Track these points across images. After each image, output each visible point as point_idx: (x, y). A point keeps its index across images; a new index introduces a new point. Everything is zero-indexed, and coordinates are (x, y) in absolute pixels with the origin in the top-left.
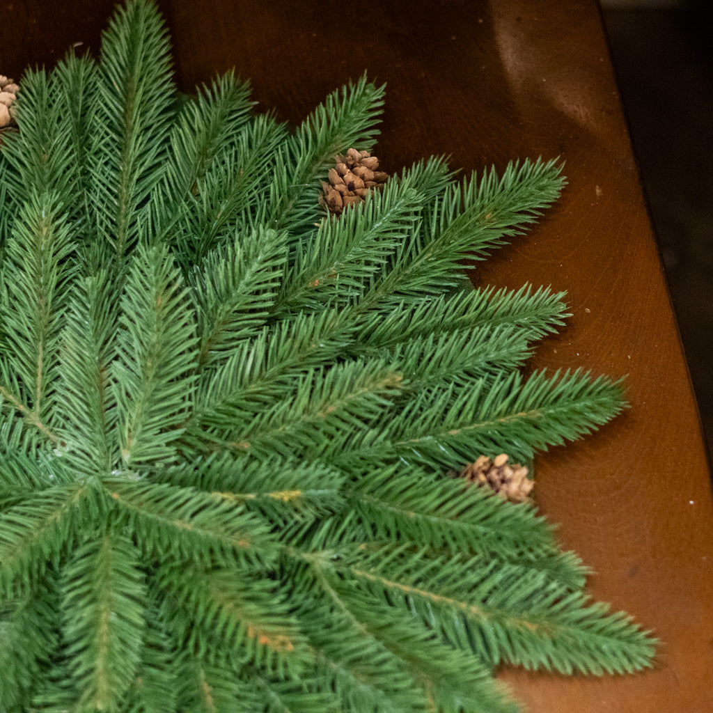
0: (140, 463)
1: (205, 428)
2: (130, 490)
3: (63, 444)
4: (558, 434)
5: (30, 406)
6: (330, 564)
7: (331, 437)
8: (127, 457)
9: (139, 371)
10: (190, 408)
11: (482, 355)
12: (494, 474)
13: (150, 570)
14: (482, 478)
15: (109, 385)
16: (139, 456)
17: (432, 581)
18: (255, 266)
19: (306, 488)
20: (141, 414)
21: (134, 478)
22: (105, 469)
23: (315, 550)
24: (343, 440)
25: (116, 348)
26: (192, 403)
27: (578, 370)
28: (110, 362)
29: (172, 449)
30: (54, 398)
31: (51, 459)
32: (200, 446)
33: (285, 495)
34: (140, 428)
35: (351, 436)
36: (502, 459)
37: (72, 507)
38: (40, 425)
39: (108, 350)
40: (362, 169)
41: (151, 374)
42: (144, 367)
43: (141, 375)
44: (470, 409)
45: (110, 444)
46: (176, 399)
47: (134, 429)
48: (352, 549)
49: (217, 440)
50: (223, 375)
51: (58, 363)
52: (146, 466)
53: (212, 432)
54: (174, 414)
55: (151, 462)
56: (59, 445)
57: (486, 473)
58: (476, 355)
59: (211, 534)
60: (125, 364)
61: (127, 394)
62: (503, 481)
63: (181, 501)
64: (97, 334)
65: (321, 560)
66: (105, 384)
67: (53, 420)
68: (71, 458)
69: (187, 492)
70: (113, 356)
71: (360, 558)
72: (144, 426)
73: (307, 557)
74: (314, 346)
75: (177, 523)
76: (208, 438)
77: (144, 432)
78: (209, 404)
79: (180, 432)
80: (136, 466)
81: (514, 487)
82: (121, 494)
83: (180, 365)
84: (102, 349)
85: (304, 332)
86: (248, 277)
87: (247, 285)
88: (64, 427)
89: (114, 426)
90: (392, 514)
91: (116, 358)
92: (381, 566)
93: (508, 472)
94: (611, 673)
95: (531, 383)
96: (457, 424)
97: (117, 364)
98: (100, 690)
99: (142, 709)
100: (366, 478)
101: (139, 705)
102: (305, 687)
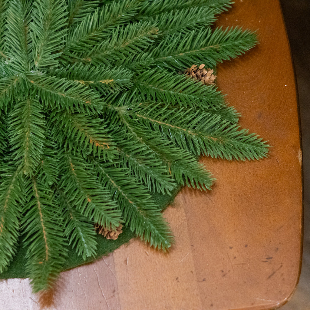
0: (43, 67)
1: (71, 52)
2: (38, 79)
3: (9, 59)
4: (227, 55)
6: (126, 112)
7: (127, 56)
8: (37, 64)
9: (42, 27)
10: (65, 43)
11: (194, 21)
12: (198, 72)
13: (47, 114)
14: (193, 74)
15: (29, 33)
16: (42, 64)
17: (171, 119)
19: (116, 78)
20: (43, 46)
21: (40, 74)
22: (27, 70)
23: (120, 106)
24: (132, 57)
25: (32, 16)
26: (66, 41)
27: (236, 27)
28: (30, 23)
29: (57, 62)
30: (4, 38)
31: (3, 65)
32: (69, 60)
33: (107, 82)
34: (43, 52)
35: (136, 56)
36: (202, 66)
37: (13, 87)
39: (29, 17)
41: (47, 28)
42: (44, 25)
43: (43, 28)
44: (189, 44)
45: (30, 59)
46: (59, 39)
47: (40, 52)
48: (136, 105)
49: (76, 57)
50: (79, 29)
51: (7, 23)
52: (45, 68)
53: (75, 54)
54: (58, 46)
55: (47, 67)
56: (7, 59)
57: (195, 72)
58: (192, 20)
59: (74, 98)
60: (36, 24)
61: (37, 37)
62: (202, 76)
63: (61, 84)
64: (23, 10)
65: (123, 110)
66: (27, 32)
67: (5, 48)
68: (12, 65)
69: (63, 80)
70: (31, 20)
71: (140, 109)
73: (116, 109)
74: (119, 16)
75: (59, 94)
76: (73, 56)
77: (45, 53)
78: (73, 42)
79: (60, 53)
80: (41, 69)
81: (207, 78)
82: (35, 81)
83: (60, 24)
84: (25, 17)
85: (115, 9)
88: (9, 51)
89: (31, 51)
90: (154, 90)
91: (32, 21)
92: (149, 112)
93: (205, 72)
94: (249, 159)
95: (216, 33)
96: (183, 51)
97: (32, 24)
98: (25, 166)
99: (44, 174)
100: (142, 74)
101: (42, 173)
102: (115, 165)
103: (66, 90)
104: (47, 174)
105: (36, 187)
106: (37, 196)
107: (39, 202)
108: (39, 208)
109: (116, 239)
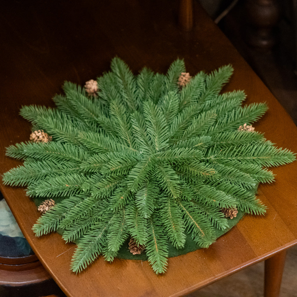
0: (161, 150)
3: (141, 151)
5: (129, 147)
6: (214, 158)
8: (157, 149)
12: (245, 128)
14: (242, 129)
16: (160, 148)
17: (239, 154)
18: (171, 101)
19: (203, 142)
20: (157, 139)
22: (153, 153)
23: (209, 156)
24: (207, 131)
25: (146, 125)
27: (254, 103)
28: (146, 129)
29: (168, 144)
30: (135, 142)
31: (140, 154)
33: (199, 145)
35: (209, 130)
36: (245, 125)
37: (149, 162)
38: (133, 150)
40: (186, 76)
44: (233, 119)
46: (165, 132)
48: (218, 154)
51: (133, 134)
54: (164, 137)
57: (243, 128)
58: (229, 107)
60: (150, 129)
61: (153, 135)
62: (247, 129)
63: (176, 152)
65: (212, 157)
66: (146, 135)
67: (136, 147)
68: (144, 153)
70: (146, 127)
71: (220, 155)
72: (159, 141)
73: (208, 158)
75: (176, 157)
77: (159, 142)
78: (172, 133)
79: (168, 140)
81: (250, 129)
83: (163, 125)
84: (143, 127)
85: (189, 111)
86: (170, 104)
87: (171, 105)
91: (147, 127)
92: (226, 155)
93: (248, 127)
94: (288, 163)
95: (245, 108)
96: (231, 122)
97: (148, 129)
98: (174, 195)
99: (185, 197)
100: (215, 138)
101: (184, 196)
102: (220, 183)
103: (179, 154)
104: (186, 196)
105: (182, 205)
106: (184, 209)
107: (187, 212)
108: (188, 214)
109: (235, 217)
